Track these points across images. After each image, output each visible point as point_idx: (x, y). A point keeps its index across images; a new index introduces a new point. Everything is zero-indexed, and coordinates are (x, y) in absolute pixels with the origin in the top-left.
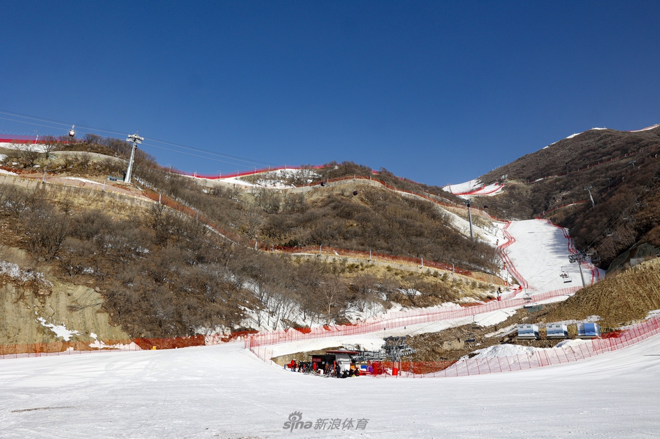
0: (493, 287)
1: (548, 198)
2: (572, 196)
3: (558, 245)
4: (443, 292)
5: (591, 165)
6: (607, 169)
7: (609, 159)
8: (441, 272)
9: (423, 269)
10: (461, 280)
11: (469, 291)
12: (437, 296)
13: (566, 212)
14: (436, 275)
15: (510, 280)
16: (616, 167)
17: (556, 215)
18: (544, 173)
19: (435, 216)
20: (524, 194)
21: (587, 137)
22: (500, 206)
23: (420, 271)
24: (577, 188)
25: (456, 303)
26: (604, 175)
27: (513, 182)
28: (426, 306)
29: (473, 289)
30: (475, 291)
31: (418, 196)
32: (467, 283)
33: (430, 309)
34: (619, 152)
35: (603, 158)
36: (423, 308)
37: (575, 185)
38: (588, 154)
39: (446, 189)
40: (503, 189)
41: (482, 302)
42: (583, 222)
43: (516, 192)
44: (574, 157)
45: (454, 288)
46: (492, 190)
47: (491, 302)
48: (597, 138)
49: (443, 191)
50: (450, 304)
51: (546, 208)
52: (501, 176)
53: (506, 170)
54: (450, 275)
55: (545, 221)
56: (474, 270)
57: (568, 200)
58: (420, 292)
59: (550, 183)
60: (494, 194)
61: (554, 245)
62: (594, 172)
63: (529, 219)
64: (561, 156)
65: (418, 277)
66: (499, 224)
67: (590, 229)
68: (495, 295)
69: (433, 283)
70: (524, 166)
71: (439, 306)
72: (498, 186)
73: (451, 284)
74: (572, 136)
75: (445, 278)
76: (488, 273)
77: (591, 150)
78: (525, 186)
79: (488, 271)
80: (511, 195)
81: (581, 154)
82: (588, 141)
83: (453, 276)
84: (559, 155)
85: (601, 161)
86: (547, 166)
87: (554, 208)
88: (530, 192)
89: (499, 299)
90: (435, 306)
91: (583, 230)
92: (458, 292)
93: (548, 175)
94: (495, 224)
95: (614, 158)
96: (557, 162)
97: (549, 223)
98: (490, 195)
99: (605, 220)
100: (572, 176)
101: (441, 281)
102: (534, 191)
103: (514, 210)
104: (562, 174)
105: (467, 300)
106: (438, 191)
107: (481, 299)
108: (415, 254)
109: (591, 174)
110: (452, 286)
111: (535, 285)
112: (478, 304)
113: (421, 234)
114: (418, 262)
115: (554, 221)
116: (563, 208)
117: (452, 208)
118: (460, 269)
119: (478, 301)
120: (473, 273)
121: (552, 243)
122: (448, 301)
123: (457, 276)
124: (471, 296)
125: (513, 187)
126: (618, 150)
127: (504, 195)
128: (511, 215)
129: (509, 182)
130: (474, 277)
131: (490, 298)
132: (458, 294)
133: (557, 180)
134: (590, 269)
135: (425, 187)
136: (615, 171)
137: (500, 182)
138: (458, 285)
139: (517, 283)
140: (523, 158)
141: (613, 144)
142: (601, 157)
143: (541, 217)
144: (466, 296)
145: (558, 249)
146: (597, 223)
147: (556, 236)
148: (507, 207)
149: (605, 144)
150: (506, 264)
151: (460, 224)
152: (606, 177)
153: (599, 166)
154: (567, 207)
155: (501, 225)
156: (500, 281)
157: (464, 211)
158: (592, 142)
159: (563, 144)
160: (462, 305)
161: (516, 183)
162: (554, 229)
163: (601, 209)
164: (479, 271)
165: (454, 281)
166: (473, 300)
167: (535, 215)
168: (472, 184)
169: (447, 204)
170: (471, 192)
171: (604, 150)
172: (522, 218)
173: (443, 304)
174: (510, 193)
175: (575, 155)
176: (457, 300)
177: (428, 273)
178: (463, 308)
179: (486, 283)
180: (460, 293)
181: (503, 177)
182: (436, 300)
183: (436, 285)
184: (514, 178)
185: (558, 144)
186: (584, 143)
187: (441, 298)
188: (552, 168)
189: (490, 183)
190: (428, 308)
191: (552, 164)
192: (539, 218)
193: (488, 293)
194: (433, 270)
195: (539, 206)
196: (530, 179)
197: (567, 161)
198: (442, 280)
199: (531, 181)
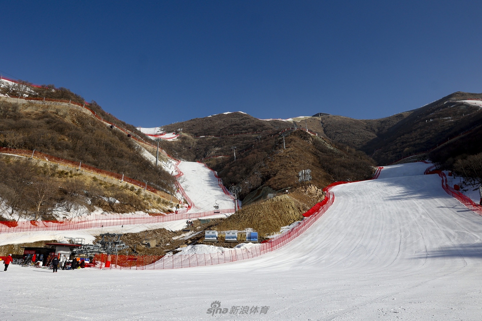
0: (172, 204)
1: (206, 150)
2: (222, 151)
3: (212, 181)
4: (137, 203)
5: (235, 134)
6: (244, 139)
7: (246, 133)
8: (137, 187)
9: (122, 183)
10: (150, 196)
11: (155, 204)
12: (132, 206)
13: (217, 160)
14: (132, 189)
15: (183, 201)
16: (249, 138)
17: (210, 162)
18: (207, 133)
19: (130, 146)
20: (192, 144)
21: (235, 116)
22: (174, 149)
23: (120, 185)
24: (225, 146)
25: (146, 213)
26: (242, 142)
27: (185, 135)
28: (123, 212)
29: (158, 203)
30: (159, 205)
31: (119, 129)
32: (155, 199)
33: (126, 215)
34: (252, 130)
35: (243, 131)
36: (120, 214)
37: (224, 145)
38: (234, 126)
39: (138, 129)
40: (178, 138)
41: (165, 214)
42: (230, 169)
43: (186, 141)
44: (226, 127)
45: (145, 201)
46: (170, 137)
47: (171, 214)
48: (241, 118)
49: (137, 130)
50: (141, 213)
51: (204, 156)
52: (178, 128)
53: (181, 125)
54: (143, 191)
55: (203, 165)
56: (159, 189)
57: (219, 153)
58: (119, 201)
59: (209, 140)
60: (171, 140)
61: (210, 181)
62: (237, 139)
63: (192, 161)
64: (218, 124)
65: (119, 189)
66: (172, 161)
67: (235, 174)
68: (174, 209)
69: (130, 195)
70: (194, 126)
71: (133, 213)
72: (174, 135)
73: (143, 198)
74: (226, 113)
75: (139, 192)
76: (168, 193)
77: (236, 125)
78: (193, 139)
79: (168, 192)
80: (183, 143)
81: (230, 126)
82: (236, 119)
83: (145, 192)
84: (217, 123)
85: (241, 133)
86: (209, 128)
87: (210, 157)
88: (195, 144)
89: (176, 212)
90: (130, 213)
91: (230, 174)
92: (148, 204)
93: (209, 135)
94: (171, 161)
95: (249, 132)
96: (215, 128)
97: (205, 166)
98: (169, 140)
99: (244, 169)
100: (223, 138)
101: (135, 195)
102: (198, 143)
103: (184, 154)
104: (217, 136)
105: (154, 211)
106: (132, 128)
107: (164, 211)
108: (116, 171)
109: (234, 139)
110: (144, 199)
111: (199, 205)
112: (162, 215)
113: (122, 156)
114: (119, 177)
115: (208, 166)
116: (215, 158)
117: (142, 143)
118: (149, 187)
119: (162, 213)
120: (158, 192)
121: (208, 179)
122: (140, 210)
123: (148, 192)
124: (157, 208)
125: (185, 138)
126: (251, 128)
127: (178, 142)
128: (181, 157)
129: (183, 134)
130: (158, 195)
131: (170, 211)
132: (148, 206)
133: (213, 139)
134: (232, 199)
135: (124, 124)
136: (248, 141)
137: (177, 133)
138: (148, 199)
139: (187, 203)
140: (194, 120)
141: (249, 124)
142: (242, 130)
143: (201, 162)
144: (153, 208)
145: (212, 184)
146: (239, 170)
147: (210, 175)
148: (179, 151)
149: (245, 123)
150: (179, 189)
151: (147, 155)
152: (243, 143)
153: (239, 136)
154: (218, 157)
155: (174, 162)
156: (175, 200)
157: (150, 147)
158: (237, 120)
159: (221, 116)
160: (150, 214)
161: (187, 136)
162: (208, 170)
163: (241, 162)
164: (162, 191)
165: (146, 195)
166: (158, 212)
167: (196, 160)
168: (156, 130)
169: (139, 140)
170: (155, 135)
171: (244, 127)
172: (188, 160)
173: (136, 212)
174: (182, 141)
175: (227, 125)
176: (147, 210)
177: (126, 187)
178: (151, 216)
179: (167, 200)
180: (149, 205)
181: (179, 129)
182: (131, 208)
183: (132, 196)
184: (186, 132)
185: (218, 116)
186: (233, 119)
187: (135, 207)
188: (212, 131)
189: (169, 132)
190: (125, 214)
191: (212, 128)
192: (199, 162)
193: (168, 208)
194: (130, 185)
195: (200, 154)
196: (196, 135)
197: (221, 128)
198: (137, 194)
199: (197, 136)
